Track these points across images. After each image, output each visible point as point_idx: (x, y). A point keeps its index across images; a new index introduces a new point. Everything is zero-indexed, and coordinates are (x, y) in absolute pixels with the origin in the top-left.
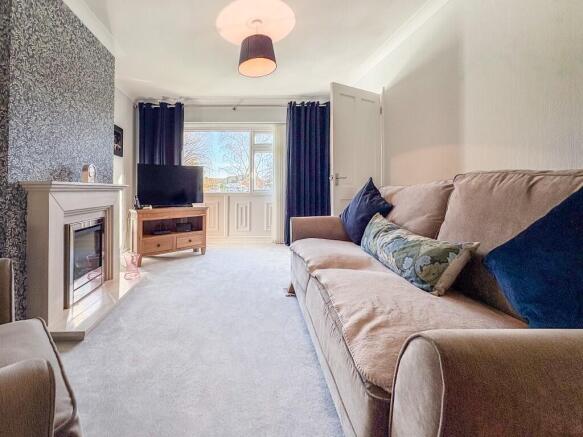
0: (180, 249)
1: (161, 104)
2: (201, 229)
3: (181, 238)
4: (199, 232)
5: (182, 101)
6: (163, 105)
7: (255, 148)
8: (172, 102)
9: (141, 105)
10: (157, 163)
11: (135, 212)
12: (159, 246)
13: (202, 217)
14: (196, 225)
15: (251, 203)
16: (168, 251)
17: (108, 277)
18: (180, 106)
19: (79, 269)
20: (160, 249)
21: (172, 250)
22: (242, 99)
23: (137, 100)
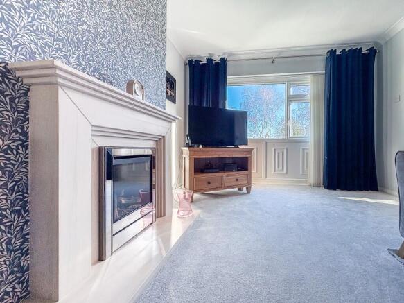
0: (228, 187)
1: (208, 60)
2: (247, 169)
3: (230, 177)
4: (246, 172)
5: (225, 56)
6: (210, 61)
7: (290, 100)
8: (217, 59)
9: (191, 62)
10: (205, 105)
11: (187, 149)
12: (209, 183)
13: (247, 158)
14: (242, 165)
15: (287, 149)
16: (217, 189)
17: (160, 214)
18: (223, 61)
19: (125, 206)
20: (210, 186)
21: (221, 188)
22: (280, 52)
23: (187, 59)
